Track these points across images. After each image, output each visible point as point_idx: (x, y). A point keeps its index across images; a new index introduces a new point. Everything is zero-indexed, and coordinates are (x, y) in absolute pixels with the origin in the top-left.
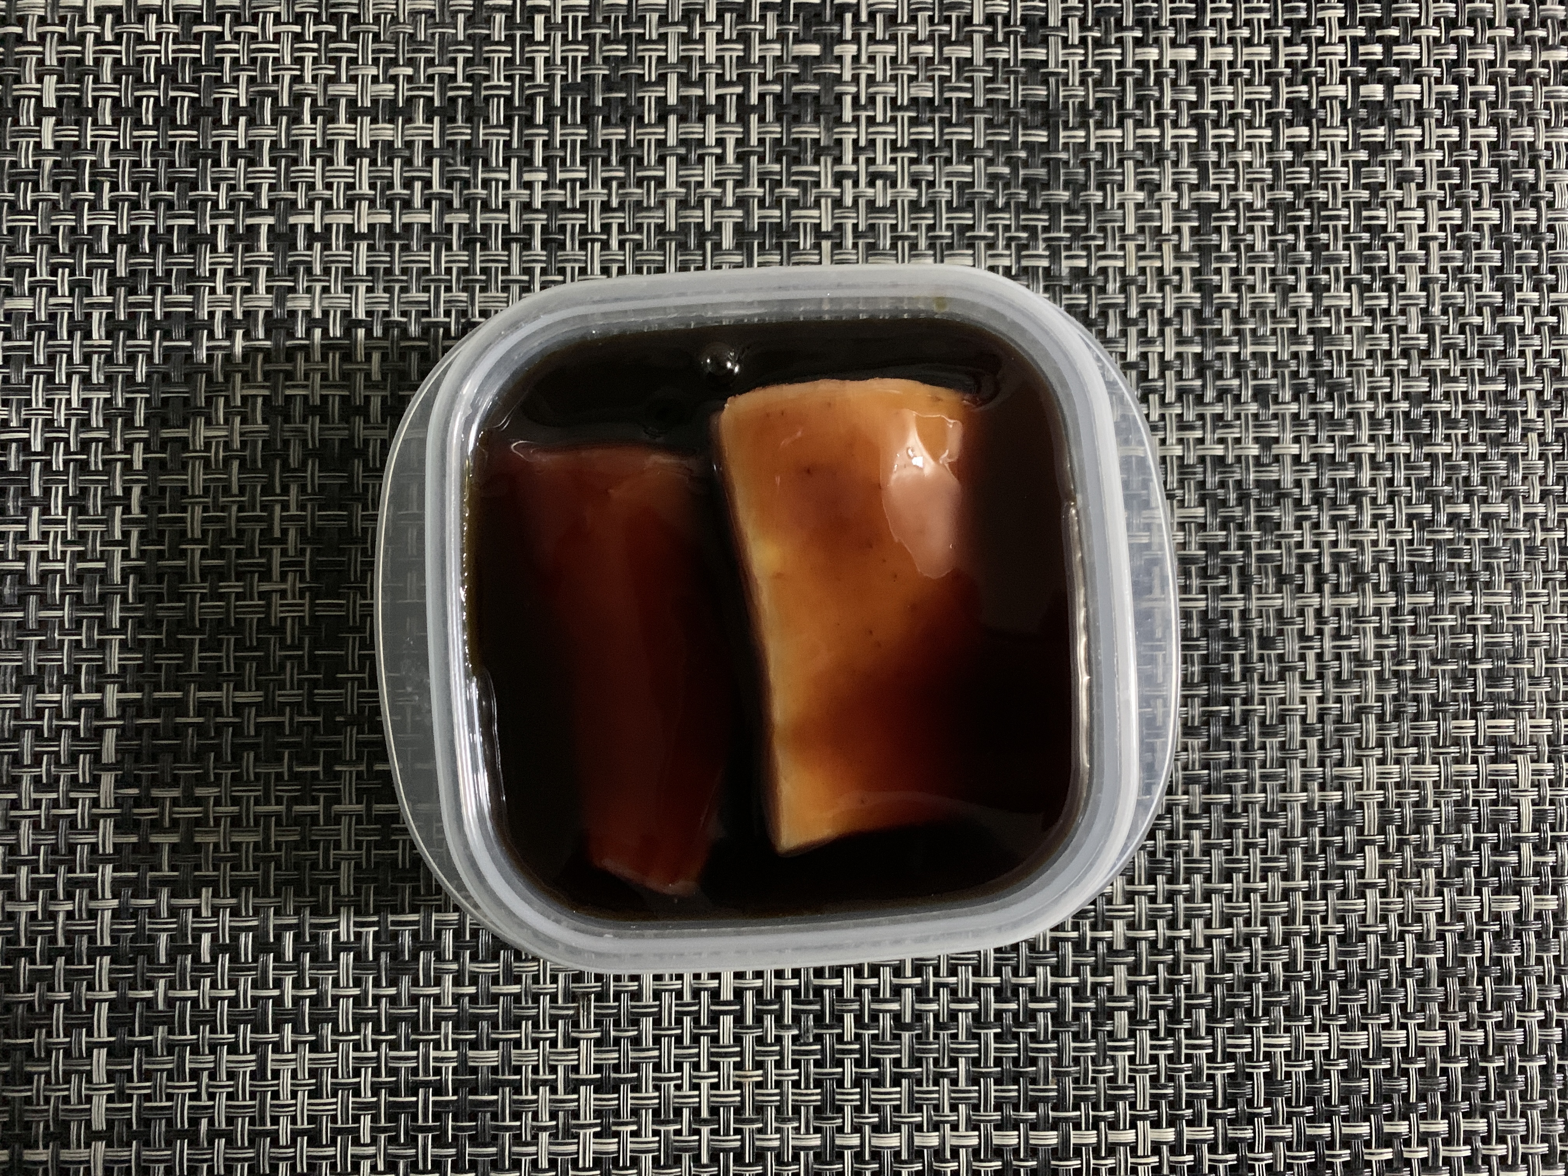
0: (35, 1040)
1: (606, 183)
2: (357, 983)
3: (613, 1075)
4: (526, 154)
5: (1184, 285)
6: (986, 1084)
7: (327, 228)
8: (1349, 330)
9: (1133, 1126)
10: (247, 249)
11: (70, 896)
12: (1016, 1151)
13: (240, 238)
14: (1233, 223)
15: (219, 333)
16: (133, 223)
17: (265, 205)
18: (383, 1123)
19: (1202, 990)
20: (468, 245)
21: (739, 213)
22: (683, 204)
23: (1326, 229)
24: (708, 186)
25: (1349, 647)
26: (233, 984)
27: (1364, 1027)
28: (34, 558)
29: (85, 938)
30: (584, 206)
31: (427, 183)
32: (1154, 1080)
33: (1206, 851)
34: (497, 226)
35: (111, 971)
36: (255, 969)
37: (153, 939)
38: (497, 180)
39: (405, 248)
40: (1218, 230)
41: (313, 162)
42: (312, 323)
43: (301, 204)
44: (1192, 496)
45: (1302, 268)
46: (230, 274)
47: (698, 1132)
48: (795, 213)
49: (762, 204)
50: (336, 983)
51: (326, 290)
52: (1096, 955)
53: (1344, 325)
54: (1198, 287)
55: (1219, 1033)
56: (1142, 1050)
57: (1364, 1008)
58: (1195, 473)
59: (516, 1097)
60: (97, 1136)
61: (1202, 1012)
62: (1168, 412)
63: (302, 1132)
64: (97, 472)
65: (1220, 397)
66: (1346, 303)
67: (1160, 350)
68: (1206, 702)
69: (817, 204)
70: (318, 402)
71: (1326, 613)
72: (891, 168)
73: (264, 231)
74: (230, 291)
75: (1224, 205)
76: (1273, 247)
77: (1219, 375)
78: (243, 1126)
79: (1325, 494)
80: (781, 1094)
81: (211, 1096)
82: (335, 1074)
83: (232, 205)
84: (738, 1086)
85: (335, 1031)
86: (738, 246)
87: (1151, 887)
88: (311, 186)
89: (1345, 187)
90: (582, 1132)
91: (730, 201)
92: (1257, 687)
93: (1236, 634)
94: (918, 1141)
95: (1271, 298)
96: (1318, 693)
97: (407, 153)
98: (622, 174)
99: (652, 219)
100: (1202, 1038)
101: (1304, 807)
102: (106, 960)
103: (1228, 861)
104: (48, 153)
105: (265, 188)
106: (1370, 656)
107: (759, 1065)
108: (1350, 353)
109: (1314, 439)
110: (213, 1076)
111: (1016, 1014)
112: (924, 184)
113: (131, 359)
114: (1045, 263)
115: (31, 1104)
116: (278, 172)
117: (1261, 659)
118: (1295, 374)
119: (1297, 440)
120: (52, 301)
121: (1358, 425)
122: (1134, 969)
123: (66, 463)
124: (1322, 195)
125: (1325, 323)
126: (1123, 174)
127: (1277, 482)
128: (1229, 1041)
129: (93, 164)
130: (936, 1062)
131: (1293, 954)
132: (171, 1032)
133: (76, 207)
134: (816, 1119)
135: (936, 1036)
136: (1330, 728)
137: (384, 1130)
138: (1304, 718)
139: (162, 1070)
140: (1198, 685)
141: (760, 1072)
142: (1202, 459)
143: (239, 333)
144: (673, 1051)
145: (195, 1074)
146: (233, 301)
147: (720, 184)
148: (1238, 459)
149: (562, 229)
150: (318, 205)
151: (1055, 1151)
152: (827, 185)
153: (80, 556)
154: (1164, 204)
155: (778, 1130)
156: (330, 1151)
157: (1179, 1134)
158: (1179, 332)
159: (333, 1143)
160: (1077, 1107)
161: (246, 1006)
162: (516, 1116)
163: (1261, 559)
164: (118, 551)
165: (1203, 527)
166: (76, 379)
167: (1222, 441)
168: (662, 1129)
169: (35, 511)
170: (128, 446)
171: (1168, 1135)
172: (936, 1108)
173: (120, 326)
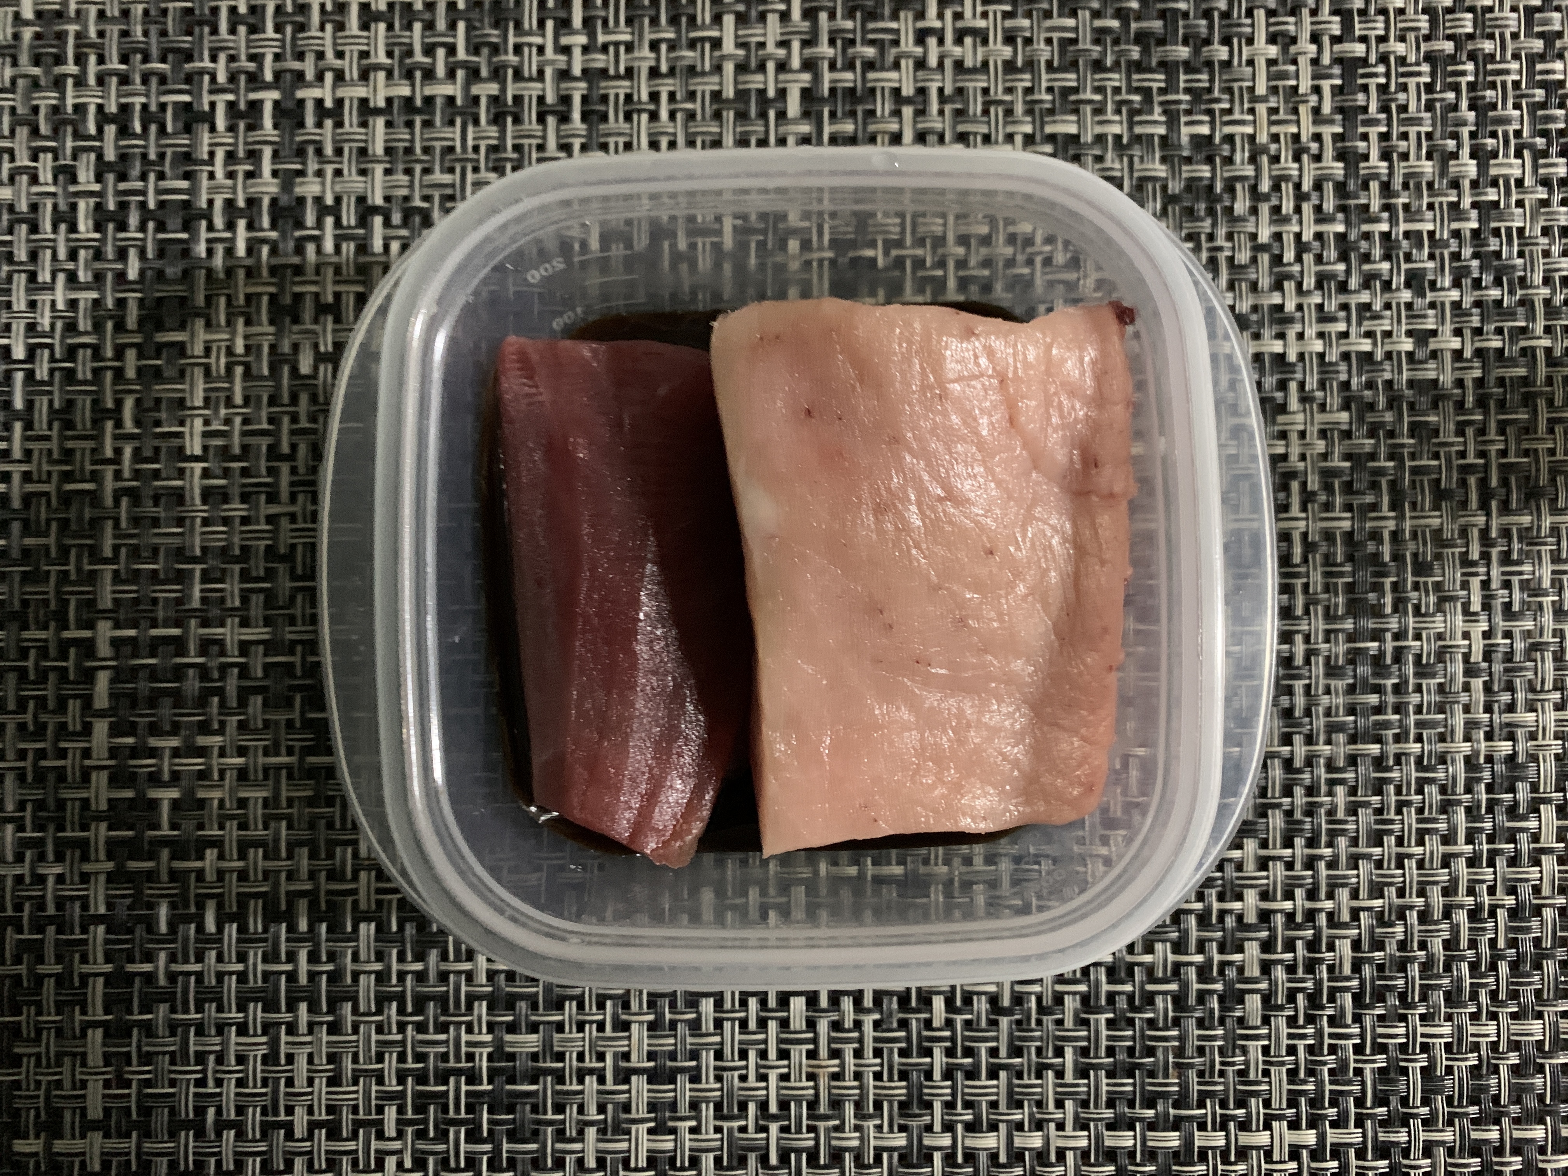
0: (23, 1018)
1: (654, 46)
2: (380, 956)
3: (669, 1064)
4: (562, 14)
5: (1325, 155)
6: (1096, 1076)
7: (339, 102)
8: (1520, 204)
9: (1268, 1127)
10: (250, 128)
11: (59, 858)
12: (1132, 1154)
13: (241, 115)
14: (1382, 80)
15: (219, 222)
16: (123, 100)
17: (269, 76)
18: (410, 1115)
19: (1347, 970)
20: (497, 119)
21: (806, 77)
22: (742, 68)
23: (1493, 86)
24: (771, 48)
25: (1521, 573)
26: (242, 958)
27: (1540, 1016)
28: (16, 479)
29: (77, 904)
30: (630, 73)
31: (451, 50)
32: (1293, 1074)
33: (1353, 810)
34: (530, 97)
35: (107, 942)
36: (265, 940)
37: (151, 906)
38: (530, 45)
39: (428, 124)
40: (1365, 88)
41: (322, 28)
42: (322, 210)
43: (310, 76)
44: (1334, 400)
45: (1465, 132)
46: (231, 156)
47: (765, 1129)
48: (871, 75)
49: (833, 67)
50: (355, 958)
51: (338, 173)
52: (1223, 930)
53: (1514, 198)
54: (1340, 156)
55: (1368, 1022)
56: (1278, 1038)
57: (1538, 993)
58: (1338, 372)
59: (559, 1087)
60: (95, 1126)
61: (1348, 997)
62: (1306, 301)
63: (320, 1125)
64: (85, 382)
65: (1366, 284)
66: (1517, 172)
67: (1296, 229)
68: (1351, 638)
69: (896, 66)
70: (330, 299)
71: (1494, 534)
72: (981, 23)
73: (268, 108)
74: (231, 175)
75: (1373, 59)
76: (1430, 107)
77: (1366, 258)
78: (254, 1117)
79: (1491, 395)
80: (861, 1087)
81: (219, 1083)
82: (355, 1060)
83: (233, 78)
84: (811, 1077)
85: (355, 1011)
86: (806, 114)
87: (1288, 852)
88: (320, 55)
89: (1515, 36)
90: (634, 1128)
91: (796, 63)
92: (1411, 620)
93: (1387, 558)
94: (1018, 1142)
95: (1428, 168)
96: (1484, 626)
97: (427, 16)
98: (671, 35)
99: (706, 86)
100: (1348, 1026)
101: (1468, 760)
102: (101, 929)
103: (1377, 822)
104: (27, 23)
105: (269, 60)
106: (1546, 583)
107: (835, 1054)
108: (1521, 231)
109: (1478, 332)
110: (220, 1060)
111: (1131, 997)
112: (1019, 41)
113: (122, 254)
114: (1162, 130)
115: (20, 1089)
116: (283, 41)
117: (1416, 587)
118: (1456, 256)
119: (1458, 332)
120: (35, 189)
121: (1531, 316)
122: (1267, 946)
123: (52, 371)
124: (1488, 46)
125: (1492, 195)
126: (1252, 25)
127: (1435, 382)
128: (1380, 1030)
129: (78, 35)
130: (1039, 1051)
131: (1455, 930)
132: (173, 1010)
133: (58, 83)
134: (901, 1115)
135: (1039, 1022)
136: (1498, 668)
137: (411, 1123)
138: (1466, 657)
139: (164, 1053)
140: (1342, 618)
141: (836, 1062)
142: (1346, 356)
143: (242, 224)
144: (737, 1037)
145: (201, 1057)
146: (234, 189)
147: (784, 44)
148: (1389, 355)
149: (604, 99)
150: (329, 77)
151: (1176, 1154)
152: (908, 44)
153: (67, 477)
154: (1301, 60)
155: (857, 1128)
156: (350, 1146)
157: (1322, 1137)
158: (1318, 209)
159: (355, 1137)
160: (1201, 1105)
161: (256, 982)
162: (559, 1108)
163: (1415, 471)
164: (109, 471)
165: (1347, 435)
166: (61, 277)
167: (1369, 334)
168: (726, 1125)
169: (18, 426)
170: (120, 352)
171: (1309, 1137)
172: (1039, 1104)
173: (111, 217)
